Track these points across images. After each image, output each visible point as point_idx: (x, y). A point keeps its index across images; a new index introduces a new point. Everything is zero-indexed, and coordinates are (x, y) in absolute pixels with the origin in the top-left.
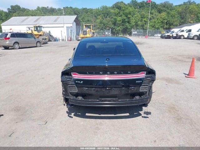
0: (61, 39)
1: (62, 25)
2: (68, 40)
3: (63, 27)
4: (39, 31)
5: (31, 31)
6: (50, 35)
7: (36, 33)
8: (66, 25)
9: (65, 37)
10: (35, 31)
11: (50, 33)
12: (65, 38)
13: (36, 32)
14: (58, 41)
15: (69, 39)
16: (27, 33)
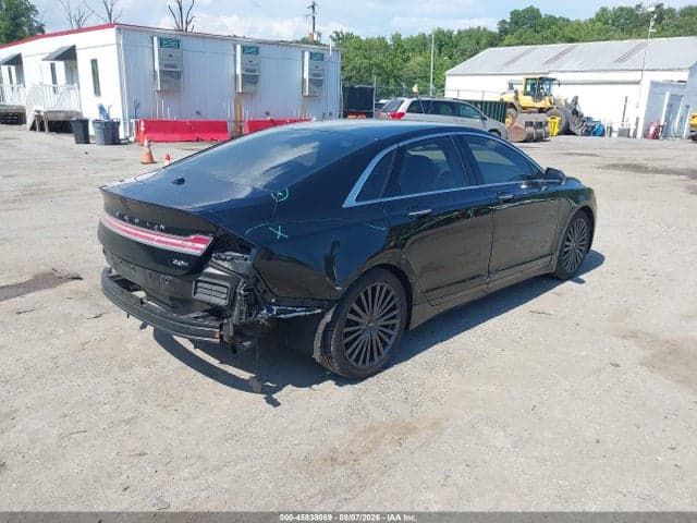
0: (616, 128)
1: (635, 76)
2: (645, 135)
3: (638, 83)
4: (538, 96)
5: (514, 94)
6: (575, 113)
7: (526, 101)
8: (649, 77)
9: (637, 123)
10: (526, 94)
11: (576, 103)
12: (633, 128)
13: (530, 98)
14: (602, 135)
15: (652, 130)
16: (502, 100)
